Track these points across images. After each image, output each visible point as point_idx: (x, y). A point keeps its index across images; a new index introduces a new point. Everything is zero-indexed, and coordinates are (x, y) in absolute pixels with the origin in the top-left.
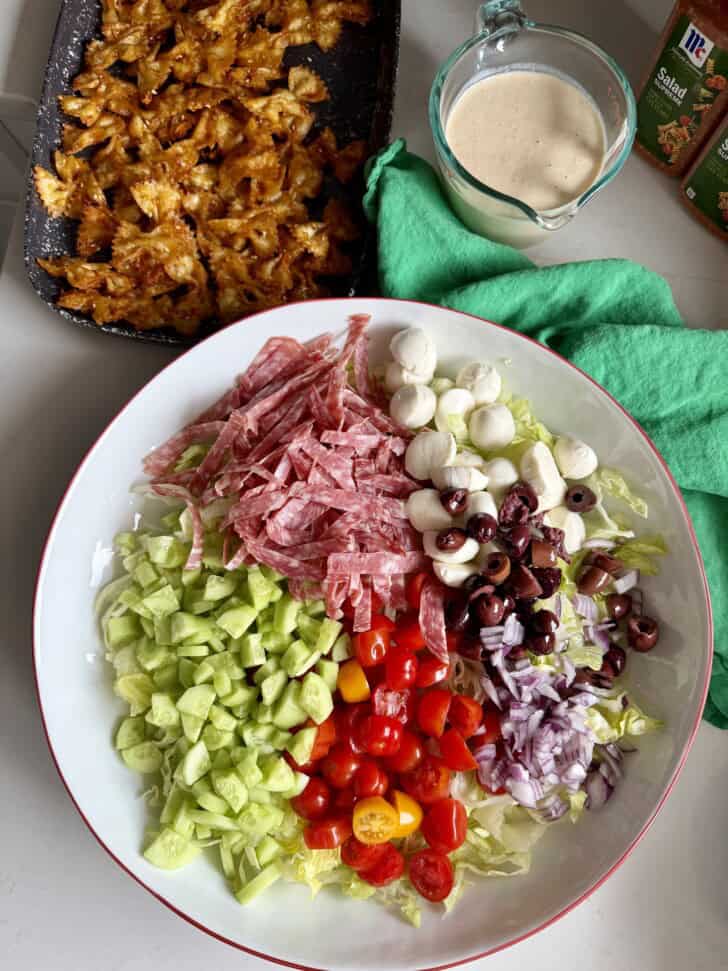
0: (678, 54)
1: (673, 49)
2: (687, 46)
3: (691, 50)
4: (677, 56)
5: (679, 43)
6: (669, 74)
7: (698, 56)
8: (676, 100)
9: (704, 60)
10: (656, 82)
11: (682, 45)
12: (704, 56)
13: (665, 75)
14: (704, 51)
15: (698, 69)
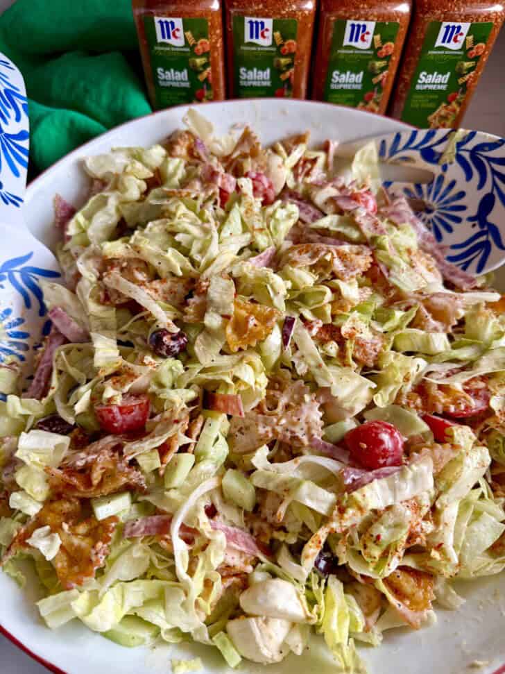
0: (162, 49)
1: (156, 48)
2: (164, 37)
3: (169, 37)
4: (162, 51)
5: (156, 40)
6: (166, 69)
7: (176, 37)
8: (183, 85)
9: (183, 37)
10: (162, 84)
11: (160, 39)
12: (180, 34)
13: (164, 73)
14: (178, 30)
15: (182, 47)
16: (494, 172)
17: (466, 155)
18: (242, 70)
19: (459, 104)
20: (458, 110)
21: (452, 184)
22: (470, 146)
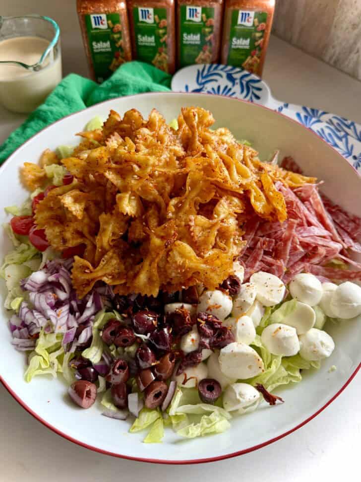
13: (96, 45)
15: (107, 29)
16: (253, 93)
17: (244, 83)
18: (139, 36)
19: (259, 57)
20: (258, 60)
21: (234, 93)
22: (247, 79)
